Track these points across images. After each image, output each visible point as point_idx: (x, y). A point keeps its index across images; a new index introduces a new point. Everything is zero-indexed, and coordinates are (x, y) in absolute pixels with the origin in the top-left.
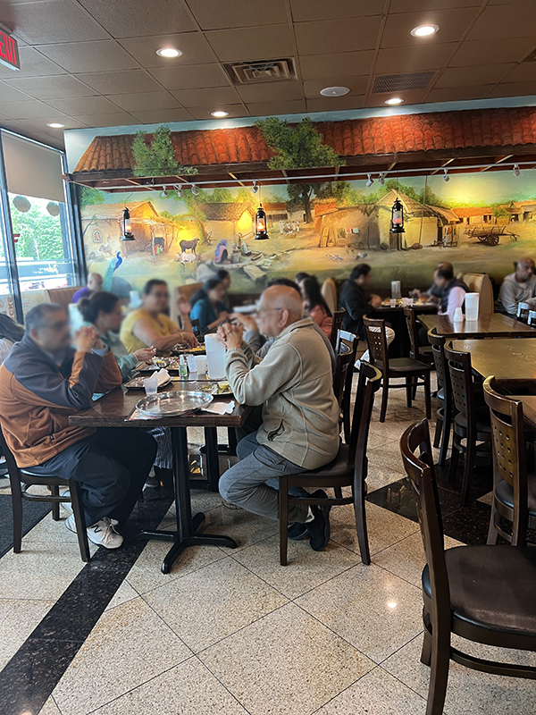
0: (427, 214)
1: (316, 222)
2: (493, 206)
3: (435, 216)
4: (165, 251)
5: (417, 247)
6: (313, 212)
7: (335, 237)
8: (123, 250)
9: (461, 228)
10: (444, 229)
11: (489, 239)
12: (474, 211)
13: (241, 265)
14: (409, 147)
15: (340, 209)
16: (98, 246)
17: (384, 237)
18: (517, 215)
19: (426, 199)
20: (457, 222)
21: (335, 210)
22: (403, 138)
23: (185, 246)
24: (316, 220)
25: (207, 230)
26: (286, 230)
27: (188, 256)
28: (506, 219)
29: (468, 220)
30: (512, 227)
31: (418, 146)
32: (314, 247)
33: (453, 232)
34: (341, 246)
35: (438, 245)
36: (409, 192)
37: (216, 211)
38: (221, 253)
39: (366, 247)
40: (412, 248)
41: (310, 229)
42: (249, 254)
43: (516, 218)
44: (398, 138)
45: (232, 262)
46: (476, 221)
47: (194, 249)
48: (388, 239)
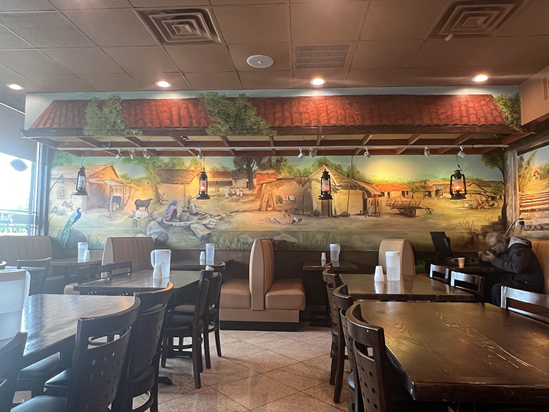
0: (354, 187)
1: (257, 189)
2: (410, 183)
3: (360, 189)
4: (121, 208)
5: (345, 215)
6: (255, 180)
7: (274, 202)
8: (83, 206)
9: (383, 201)
10: (368, 201)
11: (408, 211)
12: (394, 186)
13: (188, 223)
14: (333, 122)
15: (278, 179)
16: (61, 202)
17: (317, 204)
18: (430, 193)
19: (352, 175)
20: (379, 196)
21: (274, 179)
22: (328, 115)
24: (257, 187)
25: (161, 191)
26: (231, 195)
27: (142, 213)
28: (420, 195)
29: (389, 194)
30: (426, 202)
31: (341, 122)
32: (255, 210)
33: (376, 204)
34: (279, 211)
35: (364, 214)
36: (337, 169)
37: (171, 175)
38: (172, 212)
39: (301, 213)
40: (341, 215)
41: (252, 195)
42: (196, 214)
43: (430, 195)
44: (323, 115)
45: (180, 221)
46: (396, 195)
47: (147, 207)
48: (320, 207)
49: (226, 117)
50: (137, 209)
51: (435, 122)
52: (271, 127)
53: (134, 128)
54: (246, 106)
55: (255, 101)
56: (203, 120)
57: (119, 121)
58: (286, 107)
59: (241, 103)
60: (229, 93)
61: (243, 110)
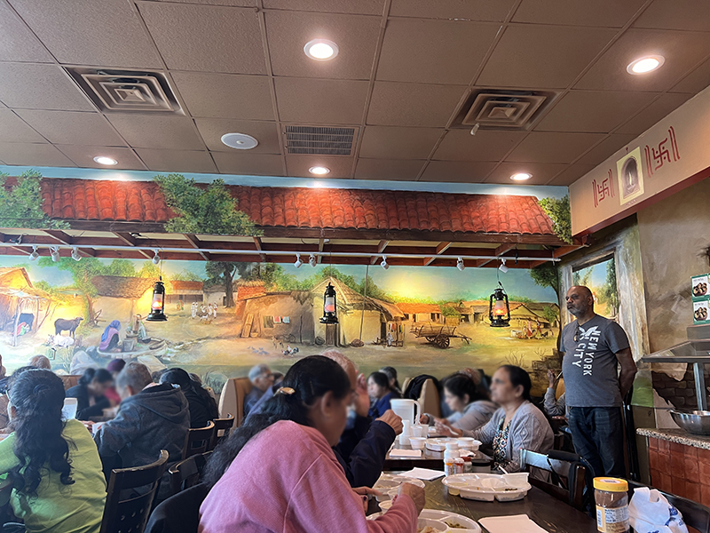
0: (369, 306)
2: (441, 303)
3: (377, 309)
4: (32, 331)
5: (357, 344)
6: (235, 295)
7: (261, 326)
9: (407, 326)
10: (387, 326)
11: (439, 340)
12: (421, 307)
13: (134, 354)
14: (338, 223)
15: (268, 294)
17: (320, 330)
18: (467, 316)
19: (368, 290)
20: (402, 319)
21: (262, 294)
22: (332, 213)
23: (61, 326)
24: (238, 305)
25: (96, 308)
26: (200, 314)
27: (65, 338)
28: (455, 319)
29: (414, 316)
30: (462, 329)
31: (348, 223)
32: (233, 336)
33: (398, 330)
34: (267, 338)
35: (382, 343)
36: (348, 282)
37: (113, 286)
38: (110, 337)
39: (298, 340)
40: (352, 345)
41: (230, 315)
42: (148, 341)
43: (467, 319)
44: (325, 213)
45: (123, 351)
46: (423, 318)
47: (73, 330)
48: (324, 333)
49: (194, 209)
50: (58, 332)
51: (468, 227)
52: (256, 226)
53: (59, 219)
54: (223, 196)
55: (235, 190)
56: (161, 212)
57: (36, 208)
58: (277, 200)
59: (216, 191)
60: (200, 178)
61: (218, 201)
